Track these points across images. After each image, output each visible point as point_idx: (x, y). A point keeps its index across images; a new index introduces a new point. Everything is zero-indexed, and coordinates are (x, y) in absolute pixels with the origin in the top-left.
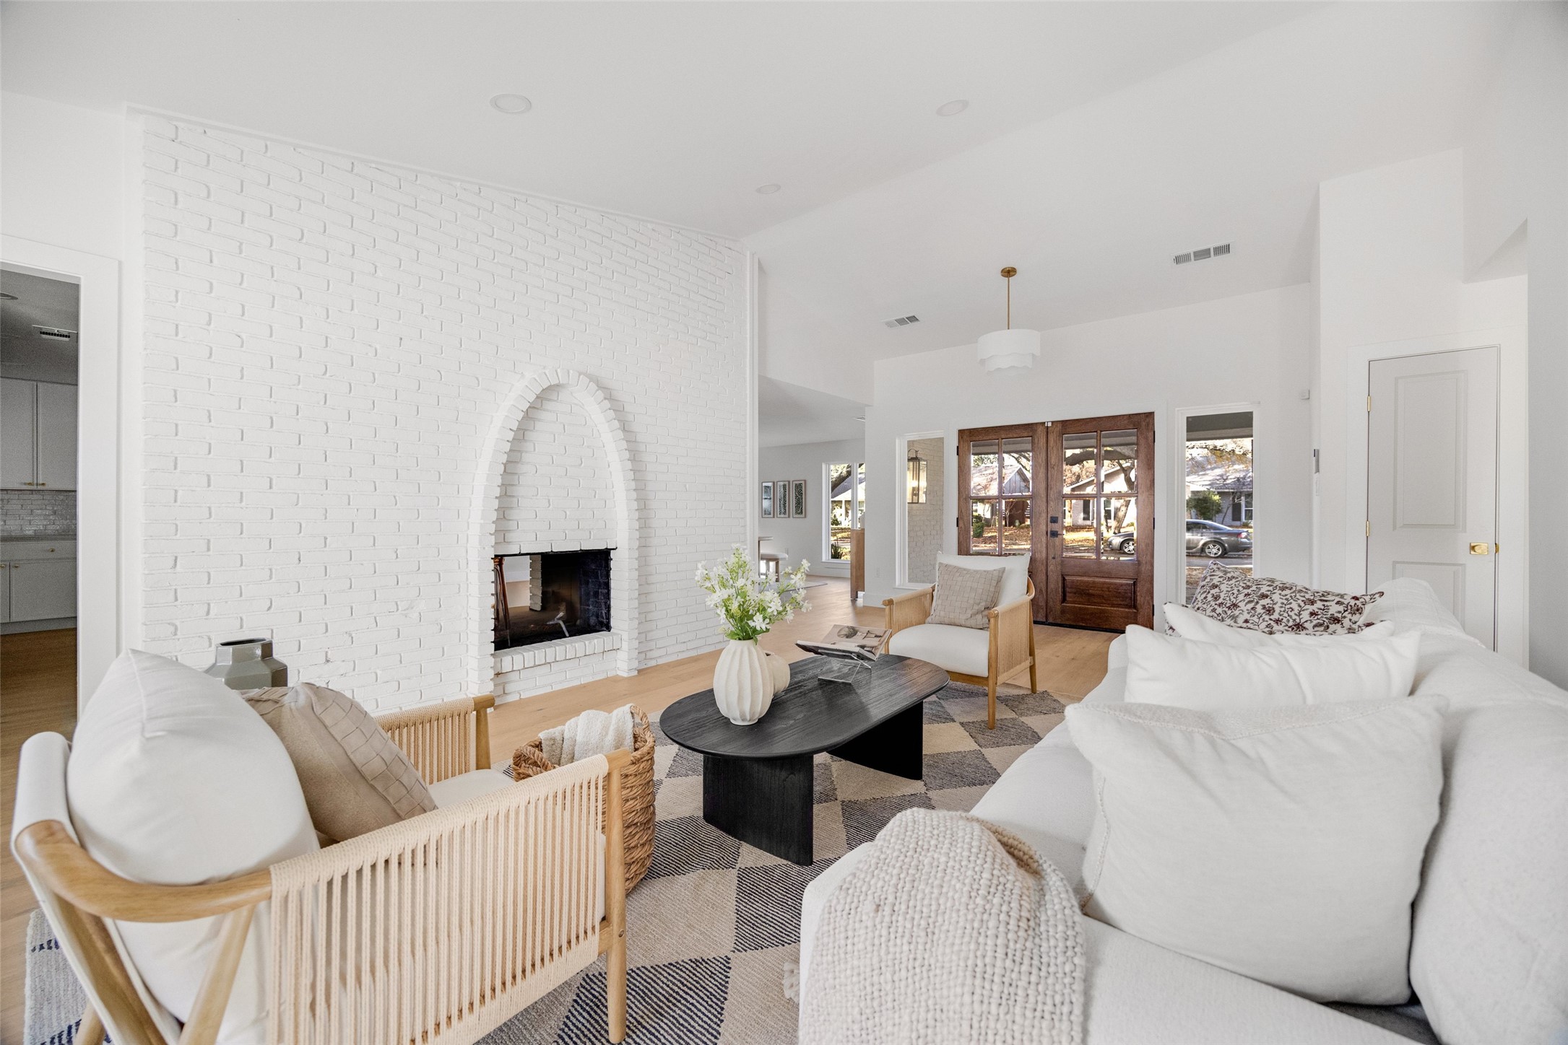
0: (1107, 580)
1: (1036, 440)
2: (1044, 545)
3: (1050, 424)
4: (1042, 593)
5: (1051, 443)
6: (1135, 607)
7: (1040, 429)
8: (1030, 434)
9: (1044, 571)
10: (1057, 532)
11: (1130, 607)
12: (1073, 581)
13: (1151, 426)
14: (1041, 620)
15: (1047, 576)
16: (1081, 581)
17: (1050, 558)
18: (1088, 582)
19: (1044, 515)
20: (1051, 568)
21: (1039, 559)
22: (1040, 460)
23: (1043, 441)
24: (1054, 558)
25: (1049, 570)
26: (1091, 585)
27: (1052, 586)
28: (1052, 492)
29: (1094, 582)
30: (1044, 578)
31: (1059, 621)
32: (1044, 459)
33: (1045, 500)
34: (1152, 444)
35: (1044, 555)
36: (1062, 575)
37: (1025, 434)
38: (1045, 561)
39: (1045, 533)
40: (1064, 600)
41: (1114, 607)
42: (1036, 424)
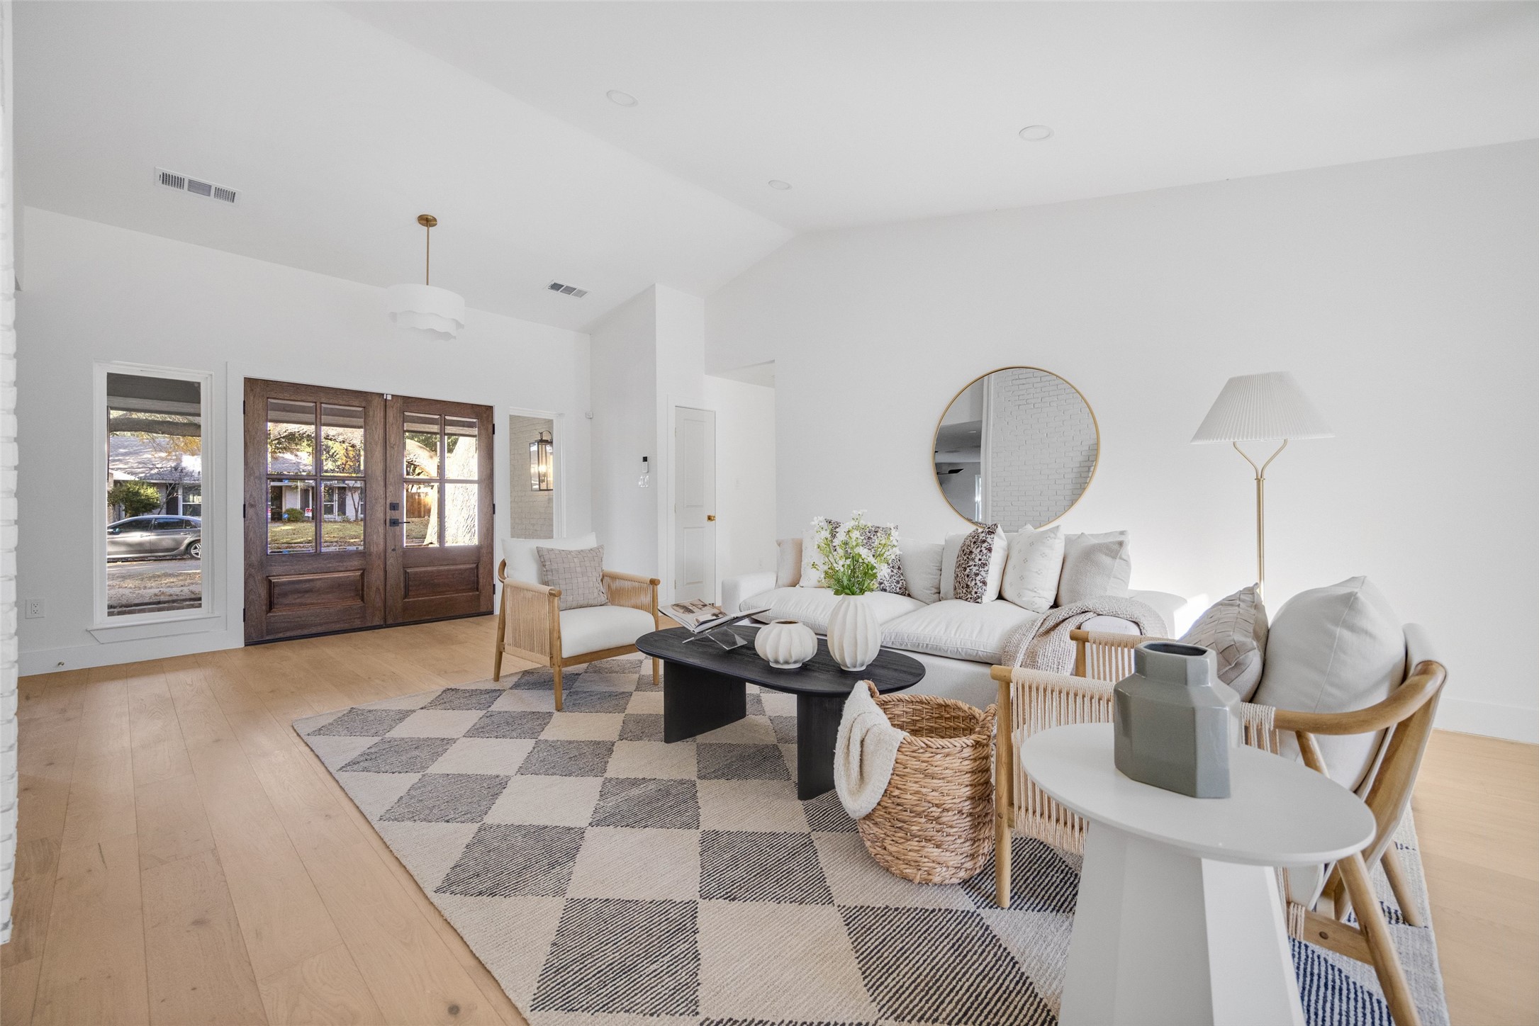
0: (452, 567)
1: (371, 413)
2: (382, 536)
3: (389, 398)
4: (380, 593)
5: (390, 419)
6: (477, 590)
7: (376, 401)
8: (363, 404)
9: (382, 566)
10: (398, 520)
11: (471, 590)
12: (416, 573)
13: (490, 419)
14: (378, 623)
15: (385, 571)
16: (425, 572)
17: (389, 550)
18: (432, 572)
19: (382, 501)
20: (390, 561)
21: (375, 553)
22: (376, 437)
23: (380, 414)
24: (394, 550)
25: (388, 563)
26: (436, 575)
27: (391, 582)
28: (391, 476)
29: (439, 571)
30: (382, 573)
31: (400, 620)
32: (381, 436)
33: (382, 483)
34: (491, 435)
35: (381, 547)
36: (404, 568)
37: (356, 403)
38: (382, 555)
39: (382, 521)
40: (406, 596)
41: (458, 593)
42: (371, 393)
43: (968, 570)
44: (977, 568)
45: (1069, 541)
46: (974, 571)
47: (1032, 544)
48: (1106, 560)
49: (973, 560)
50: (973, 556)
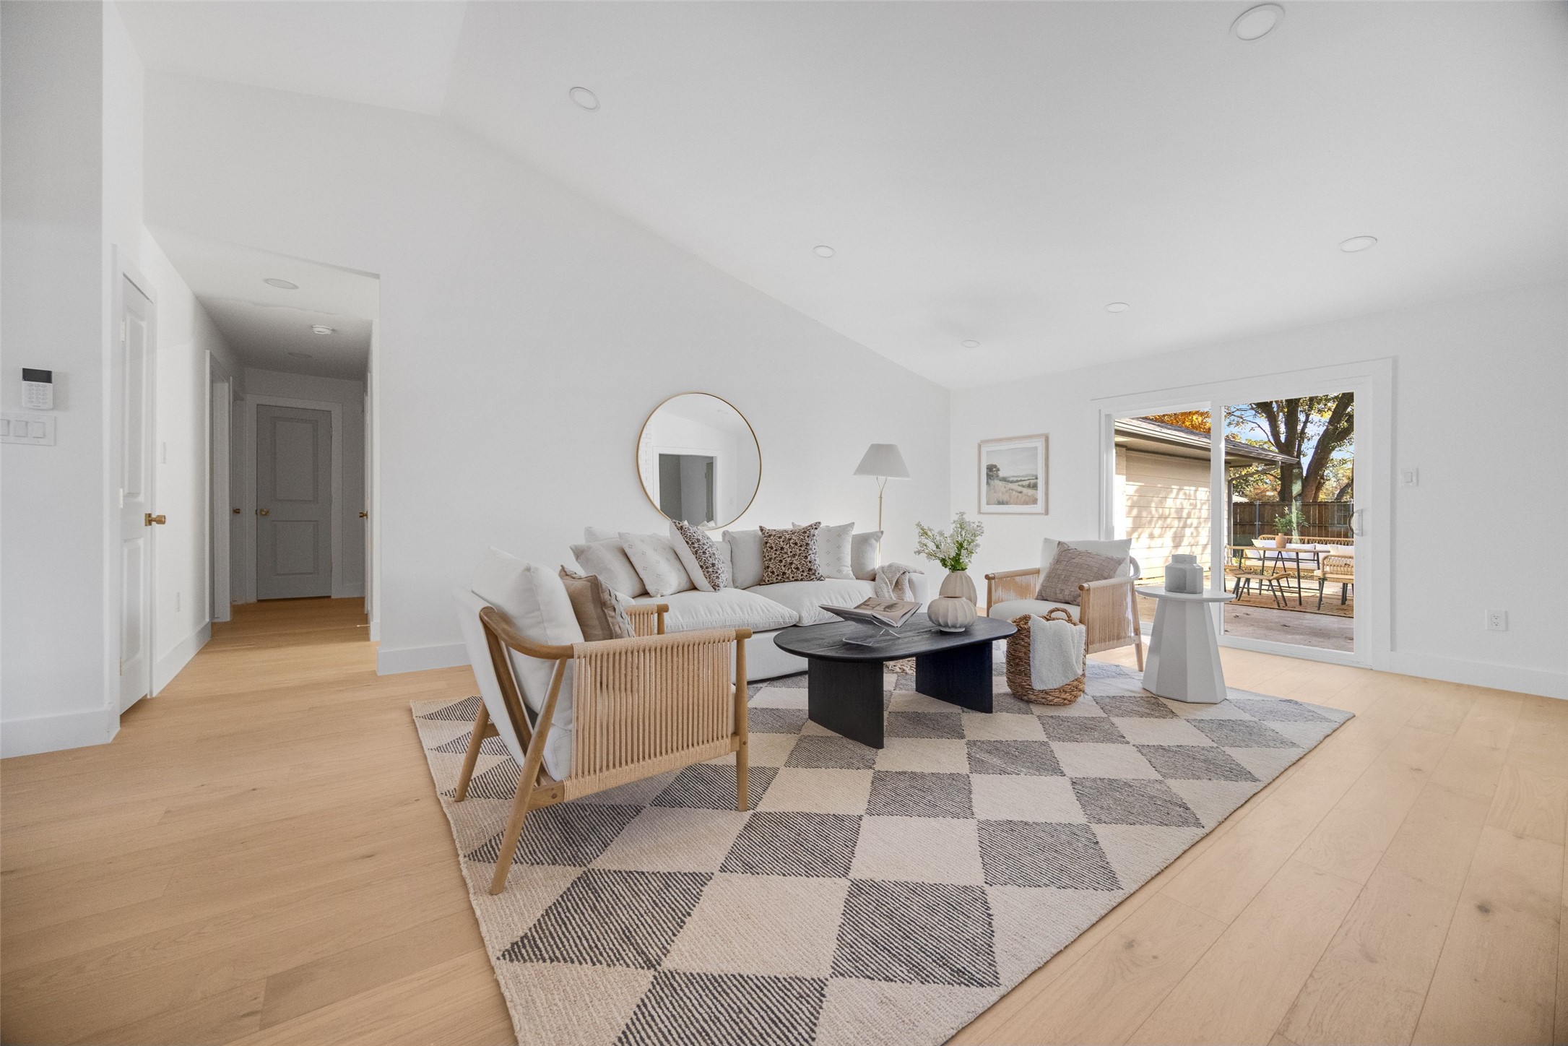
43: (784, 561)
44: (790, 558)
45: (854, 537)
46: (788, 561)
47: (839, 535)
48: (873, 541)
49: (786, 553)
50: (785, 550)
